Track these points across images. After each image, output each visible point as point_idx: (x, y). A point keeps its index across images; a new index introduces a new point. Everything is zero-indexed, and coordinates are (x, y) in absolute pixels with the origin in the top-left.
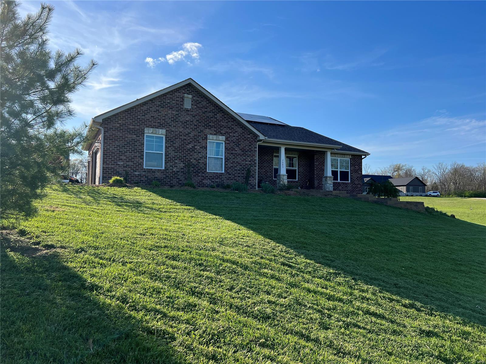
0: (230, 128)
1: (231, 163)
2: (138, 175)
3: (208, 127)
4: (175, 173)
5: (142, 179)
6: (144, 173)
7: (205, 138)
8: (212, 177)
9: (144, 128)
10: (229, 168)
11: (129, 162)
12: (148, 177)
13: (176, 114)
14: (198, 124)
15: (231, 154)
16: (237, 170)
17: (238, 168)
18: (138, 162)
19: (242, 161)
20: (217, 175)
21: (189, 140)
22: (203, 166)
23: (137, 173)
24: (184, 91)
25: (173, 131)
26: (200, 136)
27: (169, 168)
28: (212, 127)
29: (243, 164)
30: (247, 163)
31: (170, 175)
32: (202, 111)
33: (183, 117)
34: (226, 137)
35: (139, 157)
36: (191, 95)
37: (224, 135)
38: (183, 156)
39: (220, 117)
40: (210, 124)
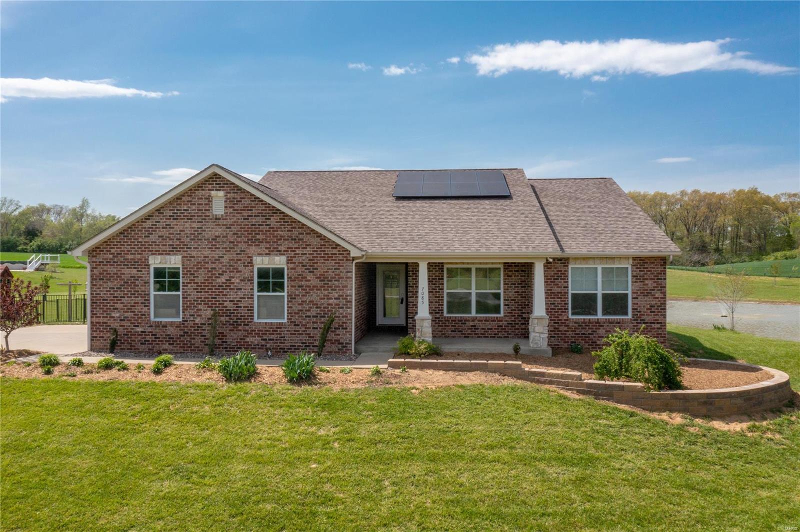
0: (295, 239)
1: (299, 304)
2: (142, 332)
3: (254, 242)
4: (198, 327)
5: (148, 338)
6: (150, 329)
7: (249, 263)
8: (262, 331)
9: (148, 257)
10: (295, 313)
11: (128, 312)
12: (156, 335)
13: (198, 228)
14: (236, 240)
15: (299, 287)
16: (310, 317)
17: (314, 312)
18: (140, 312)
19: (321, 299)
20: (271, 328)
21: (221, 268)
22: (246, 313)
23: (139, 329)
24: (210, 187)
25: (194, 257)
26: (240, 260)
27: (189, 318)
28: (263, 242)
29: (323, 304)
30: (331, 301)
31: (189, 330)
32: (243, 216)
33: (210, 231)
34: (288, 257)
35: (142, 303)
36: (223, 190)
37: (284, 255)
38: (212, 298)
39: (276, 222)
40: (258, 237)
